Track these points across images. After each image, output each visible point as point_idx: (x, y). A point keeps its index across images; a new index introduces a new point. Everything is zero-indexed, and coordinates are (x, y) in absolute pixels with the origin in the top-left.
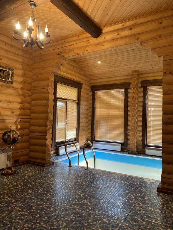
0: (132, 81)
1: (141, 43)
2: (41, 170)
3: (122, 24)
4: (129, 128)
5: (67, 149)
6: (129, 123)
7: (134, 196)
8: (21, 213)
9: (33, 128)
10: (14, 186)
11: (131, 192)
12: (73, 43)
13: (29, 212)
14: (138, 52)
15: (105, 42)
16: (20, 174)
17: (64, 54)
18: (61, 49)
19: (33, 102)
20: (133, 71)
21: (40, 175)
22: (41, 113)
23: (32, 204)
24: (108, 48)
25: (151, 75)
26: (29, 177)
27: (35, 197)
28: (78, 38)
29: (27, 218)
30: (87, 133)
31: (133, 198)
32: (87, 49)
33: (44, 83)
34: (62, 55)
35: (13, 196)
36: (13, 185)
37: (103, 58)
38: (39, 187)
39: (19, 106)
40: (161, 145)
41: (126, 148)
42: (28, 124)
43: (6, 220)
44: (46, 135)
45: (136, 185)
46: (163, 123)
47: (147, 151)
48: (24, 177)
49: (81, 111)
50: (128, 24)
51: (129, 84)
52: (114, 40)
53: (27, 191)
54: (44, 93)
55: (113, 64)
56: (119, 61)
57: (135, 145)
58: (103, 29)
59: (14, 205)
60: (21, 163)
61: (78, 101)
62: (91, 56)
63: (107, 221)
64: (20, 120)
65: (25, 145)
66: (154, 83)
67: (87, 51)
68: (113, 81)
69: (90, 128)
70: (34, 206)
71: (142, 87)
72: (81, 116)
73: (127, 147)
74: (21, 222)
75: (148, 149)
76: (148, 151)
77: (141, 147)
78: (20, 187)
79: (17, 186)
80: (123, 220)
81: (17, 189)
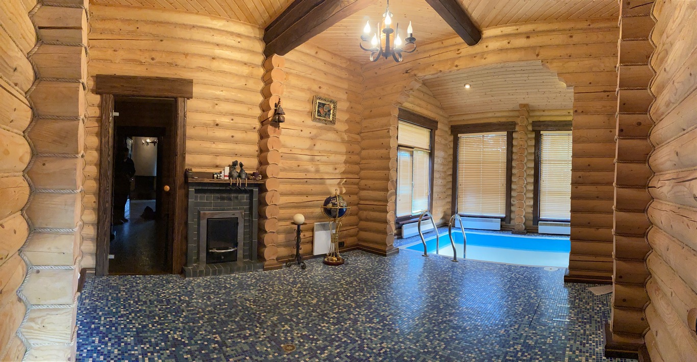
0: (518, 121)
1: (542, 62)
2: (380, 261)
3: (515, 27)
4: (513, 194)
5: (421, 227)
6: (513, 187)
7: (536, 293)
8: (370, 324)
9: (364, 193)
10: (348, 283)
11: (530, 288)
12: (432, 54)
13: (382, 324)
14: (530, 75)
15: (488, 52)
16: (351, 265)
17: (416, 72)
18: (411, 63)
19: (364, 153)
20: (521, 105)
21: (382, 268)
22: (377, 169)
23: (383, 313)
24: (491, 64)
25: (546, 113)
26: (365, 270)
27: (385, 303)
28: (442, 45)
29: (383, 334)
30: (444, 202)
31: (534, 296)
32: (456, 63)
33: (384, 120)
34: (412, 73)
35: (351, 297)
36: (346, 281)
37: (473, 80)
38: (386, 287)
39: (343, 158)
40: (569, 218)
41: (508, 225)
42: (356, 186)
43: (353, 334)
44: (386, 205)
45: (534, 277)
46: (572, 184)
47: (540, 227)
48: (358, 270)
49: (436, 166)
50: (524, 28)
51: (514, 124)
52: (501, 50)
53: (370, 293)
54: (382, 137)
55: (489, 90)
56: (500, 86)
57: (522, 220)
58: (484, 32)
59: (357, 313)
60: (347, 247)
61: (431, 150)
62: (455, 76)
63: (504, 333)
64: (345, 180)
65: (353, 219)
66: (551, 126)
67: (457, 66)
68: (487, 118)
69: (450, 195)
70: (388, 316)
71: (533, 131)
72: (436, 175)
73: (510, 223)
74: (376, 339)
75: (541, 225)
76: (542, 229)
77: (531, 223)
78: (357, 286)
79: (352, 283)
80: (527, 327)
81: (354, 287)
